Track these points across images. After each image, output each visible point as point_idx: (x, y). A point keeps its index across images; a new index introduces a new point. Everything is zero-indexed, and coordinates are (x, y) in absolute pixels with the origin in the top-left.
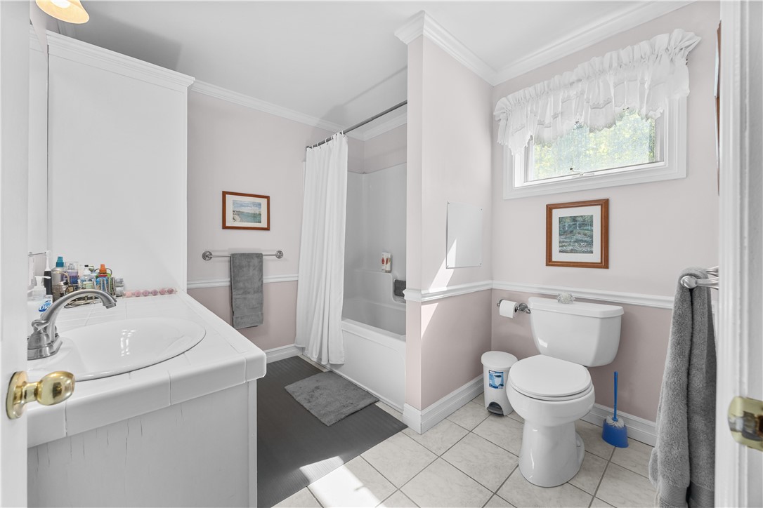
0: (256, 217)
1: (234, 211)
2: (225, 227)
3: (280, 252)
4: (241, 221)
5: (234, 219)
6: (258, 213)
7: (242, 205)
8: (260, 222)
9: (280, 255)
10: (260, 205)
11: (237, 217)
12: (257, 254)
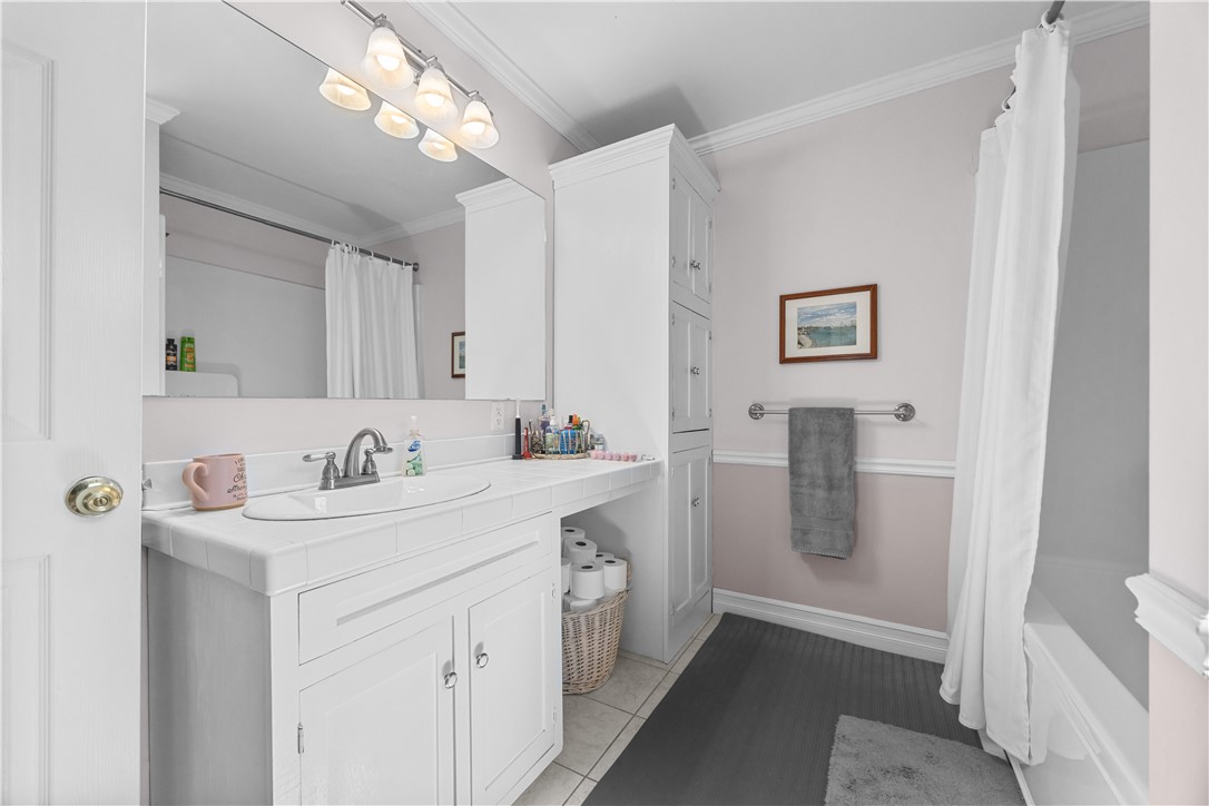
0: (848, 333)
1: (799, 329)
2: (784, 360)
3: (906, 406)
4: (815, 345)
5: (799, 343)
6: (848, 323)
7: (815, 316)
8: (855, 343)
9: (906, 413)
10: (853, 306)
11: (806, 340)
12: (838, 409)
